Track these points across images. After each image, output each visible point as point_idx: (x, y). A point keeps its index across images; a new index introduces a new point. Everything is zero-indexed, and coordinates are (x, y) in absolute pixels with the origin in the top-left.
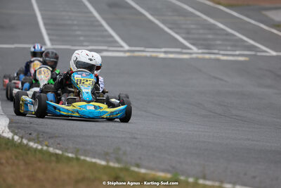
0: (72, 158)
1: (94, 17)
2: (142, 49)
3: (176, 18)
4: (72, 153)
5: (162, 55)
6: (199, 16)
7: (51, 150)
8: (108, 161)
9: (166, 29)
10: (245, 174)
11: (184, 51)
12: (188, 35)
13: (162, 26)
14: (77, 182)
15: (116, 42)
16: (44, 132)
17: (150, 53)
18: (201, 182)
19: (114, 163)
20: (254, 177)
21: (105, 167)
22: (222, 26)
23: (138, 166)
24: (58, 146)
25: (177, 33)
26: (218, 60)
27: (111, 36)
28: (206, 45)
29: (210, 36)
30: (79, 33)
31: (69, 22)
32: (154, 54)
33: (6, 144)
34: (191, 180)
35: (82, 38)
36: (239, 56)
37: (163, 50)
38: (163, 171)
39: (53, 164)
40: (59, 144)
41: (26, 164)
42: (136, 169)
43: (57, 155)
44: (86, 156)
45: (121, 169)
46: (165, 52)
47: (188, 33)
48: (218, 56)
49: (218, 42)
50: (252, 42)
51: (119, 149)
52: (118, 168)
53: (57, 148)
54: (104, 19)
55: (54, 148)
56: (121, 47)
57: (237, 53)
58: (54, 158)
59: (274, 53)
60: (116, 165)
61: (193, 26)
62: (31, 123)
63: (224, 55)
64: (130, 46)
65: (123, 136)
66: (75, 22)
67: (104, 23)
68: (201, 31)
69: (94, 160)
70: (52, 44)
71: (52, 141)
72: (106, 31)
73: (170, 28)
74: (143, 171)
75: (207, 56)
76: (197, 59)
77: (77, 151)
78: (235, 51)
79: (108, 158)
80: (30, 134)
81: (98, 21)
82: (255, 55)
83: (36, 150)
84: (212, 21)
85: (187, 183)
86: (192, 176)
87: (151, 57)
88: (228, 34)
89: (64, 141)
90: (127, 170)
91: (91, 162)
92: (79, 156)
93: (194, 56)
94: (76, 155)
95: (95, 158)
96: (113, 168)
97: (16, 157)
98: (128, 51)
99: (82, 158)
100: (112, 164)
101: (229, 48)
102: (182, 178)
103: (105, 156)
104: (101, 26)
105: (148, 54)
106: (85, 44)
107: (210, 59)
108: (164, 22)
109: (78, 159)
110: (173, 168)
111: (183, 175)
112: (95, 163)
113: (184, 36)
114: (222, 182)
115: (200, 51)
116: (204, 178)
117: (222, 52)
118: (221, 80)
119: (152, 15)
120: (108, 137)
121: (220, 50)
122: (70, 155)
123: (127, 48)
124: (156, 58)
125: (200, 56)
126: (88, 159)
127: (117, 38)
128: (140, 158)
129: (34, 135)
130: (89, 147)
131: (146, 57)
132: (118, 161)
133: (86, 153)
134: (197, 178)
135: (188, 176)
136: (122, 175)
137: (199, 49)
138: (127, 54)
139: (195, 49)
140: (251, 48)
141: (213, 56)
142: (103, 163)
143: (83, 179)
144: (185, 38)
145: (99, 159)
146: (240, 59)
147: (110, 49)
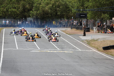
5: (49, 51)
28: (62, 48)
30: (26, 44)
32: (47, 51)
35: (27, 46)
46: (50, 50)
47: (57, 44)
50: (74, 46)
56: (38, 49)
59: (80, 50)
63: (66, 51)
70: (18, 48)
75: (61, 51)
78: (70, 49)
88: (68, 44)
93: (58, 51)
105: (45, 51)
107: (62, 52)
121: (65, 49)
123: (39, 49)
125: (60, 51)
138: (39, 51)
139: (58, 49)
140: (74, 48)
141: (63, 51)
146: (71, 52)
147: (35, 49)
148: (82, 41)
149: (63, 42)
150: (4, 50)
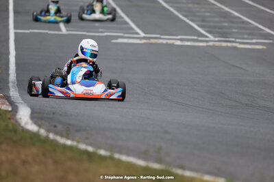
2: (158, 36)
3: (190, 5)
5: (178, 43)
6: (213, 4)
7: (83, 147)
11: (200, 39)
12: (203, 23)
13: (176, 13)
15: (133, 29)
16: (69, 124)
17: (165, 40)
24: (86, 140)
25: (192, 21)
26: (236, 48)
27: (126, 23)
28: (223, 33)
29: (226, 24)
32: (170, 42)
33: (31, 139)
35: (97, 24)
36: (256, 45)
37: (179, 37)
40: (87, 138)
41: (56, 163)
43: (86, 152)
46: (181, 40)
47: (203, 21)
48: (235, 44)
49: (234, 30)
50: (268, 30)
54: (118, 5)
56: (137, 33)
57: (254, 41)
61: (208, 14)
62: (54, 113)
63: (240, 43)
64: (145, 33)
68: (216, 19)
70: (67, 30)
72: (121, 17)
73: (185, 16)
75: (224, 44)
76: (214, 46)
78: (252, 39)
80: (55, 126)
83: (65, 146)
84: (227, 9)
87: (167, 44)
88: (244, 22)
93: (211, 44)
97: (44, 155)
98: (144, 38)
101: (246, 36)
105: (164, 42)
106: (101, 30)
107: (227, 47)
108: (178, 9)
113: (199, 23)
115: (217, 39)
117: (238, 40)
118: (241, 68)
121: (236, 38)
122: (102, 152)
123: (142, 35)
124: (172, 45)
125: (217, 44)
126: (124, 158)
127: (132, 25)
129: (60, 127)
131: (162, 44)
137: (215, 37)
138: (143, 41)
139: (211, 37)
140: (267, 36)
141: (229, 44)
142: (141, 163)
144: (199, 26)
146: (257, 47)
147: (126, 35)
149: (225, 17)
150: (16, 33)
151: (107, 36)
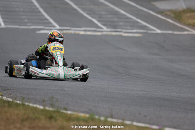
0: (20, 104)
1: (35, 6)
2: (68, 28)
3: (92, 7)
4: (19, 100)
5: (82, 33)
6: (107, 6)
7: (5, 98)
8: (44, 106)
9: (85, 14)
10: (140, 114)
11: (98, 29)
13: (82, 12)
14: (23, 120)
15: (50, 23)
17: (73, 31)
18: (109, 119)
19: (49, 107)
20: (146, 116)
21: (42, 110)
22: (123, 12)
23: (66, 109)
24: (9, 96)
25: (93, 17)
26: (121, 36)
27: (46, 19)
28: (113, 26)
29: (115, 20)
30: (24, 17)
31: (17, 9)
32: (77, 32)
34: (102, 118)
35: (26, 21)
36: (135, 33)
37: (83, 29)
38: (83, 112)
39: (6, 108)
40: (10, 94)
42: (64, 111)
43: (9, 102)
44: (30, 103)
45: (54, 112)
46: (85, 31)
47: (100, 17)
48: (121, 33)
49: (121, 24)
50: (144, 23)
51: (53, 98)
52: (52, 111)
53: (9, 98)
54: (42, 7)
55: (7, 97)
56: (54, 26)
57: (134, 31)
58: (6, 104)
59: (159, 31)
60: (51, 109)
61: (104, 13)
63: (125, 32)
64: (60, 26)
65: (56, 88)
66: (21, 10)
67: (42, 10)
68: (110, 16)
69: (35, 105)
70: (5, 25)
71: (5, 92)
72: (43, 16)
73: (88, 14)
74: (69, 113)
75: (114, 33)
76: (107, 35)
77: (23, 99)
78: (133, 29)
79: (45, 103)
81: (37, 9)
82: (146, 33)
84: (117, 9)
85: (100, 120)
86: (104, 116)
87: (75, 34)
88: (128, 18)
89: (14, 92)
90: (58, 112)
91: (33, 107)
92: (24, 103)
93: (105, 33)
94: (22, 102)
95: (35, 103)
96: (49, 111)
99: (27, 104)
100: (47, 108)
101: (129, 28)
102: (97, 117)
103: (43, 102)
104: (40, 12)
105: (73, 32)
106: (29, 24)
108: (84, 10)
109: (24, 105)
110: (91, 110)
111: (97, 115)
112: (36, 107)
113: (98, 19)
114: (123, 120)
115: (109, 30)
116: (112, 117)
117: (124, 30)
118: (123, 49)
119: (75, 4)
120: (45, 89)
122: (18, 102)
123: (58, 27)
124: (78, 34)
125: (109, 33)
126: (31, 105)
127: (51, 21)
128: (67, 104)
130: (31, 96)
131: (71, 34)
132: (52, 105)
133: (29, 100)
134: (107, 117)
135: (101, 116)
136: (54, 115)
137: (108, 28)
139: (105, 28)
140: (143, 27)
141: (117, 33)
142: (42, 107)
143: (27, 119)
144: (98, 21)
145: (39, 104)
147: (47, 28)
148: (161, 12)
151: (33, 29)
